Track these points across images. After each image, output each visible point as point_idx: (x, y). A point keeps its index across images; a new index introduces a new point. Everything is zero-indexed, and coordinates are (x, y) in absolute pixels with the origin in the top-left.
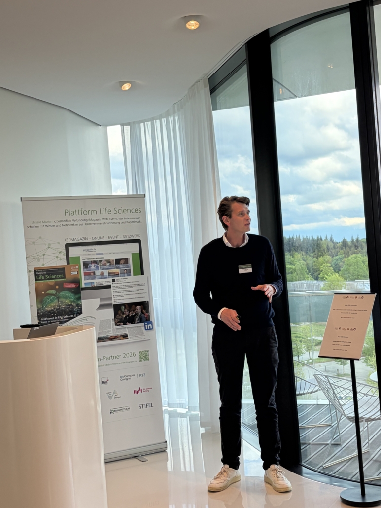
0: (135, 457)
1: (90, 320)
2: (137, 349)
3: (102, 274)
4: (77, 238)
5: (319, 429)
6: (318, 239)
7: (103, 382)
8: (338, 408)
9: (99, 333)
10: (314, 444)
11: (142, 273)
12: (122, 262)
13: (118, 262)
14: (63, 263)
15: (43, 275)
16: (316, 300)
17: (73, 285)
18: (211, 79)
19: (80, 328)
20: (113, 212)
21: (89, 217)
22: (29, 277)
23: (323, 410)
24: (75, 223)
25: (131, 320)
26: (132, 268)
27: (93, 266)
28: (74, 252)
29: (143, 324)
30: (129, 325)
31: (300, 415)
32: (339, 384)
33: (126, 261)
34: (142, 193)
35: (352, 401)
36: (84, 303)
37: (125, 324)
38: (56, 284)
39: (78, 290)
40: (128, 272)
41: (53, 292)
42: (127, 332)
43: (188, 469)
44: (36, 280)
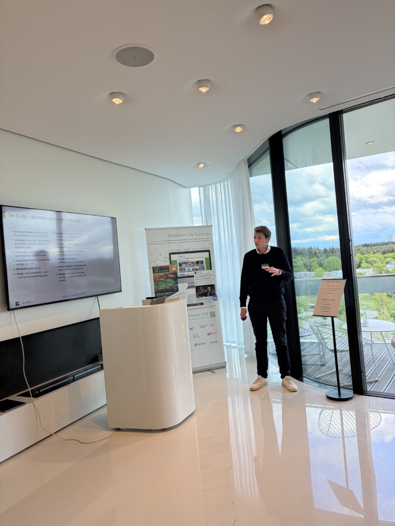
0: (208, 370)
1: (183, 294)
2: (209, 311)
3: (189, 269)
4: (175, 250)
5: (313, 356)
6: (310, 248)
7: (191, 329)
8: (324, 344)
9: (188, 302)
10: (310, 365)
11: (211, 269)
12: (200, 263)
13: (197, 262)
14: (168, 264)
15: (158, 270)
16: (311, 283)
17: (173, 276)
18: (249, 160)
19: (177, 299)
20: (195, 235)
21: (181, 238)
22: (150, 271)
23: (315, 345)
24: (174, 242)
25: (205, 295)
26: (205, 266)
27: (184, 265)
28: (174, 257)
29: (212, 297)
30: (204, 297)
31: (302, 348)
32: (325, 331)
33: (202, 262)
34: (210, 224)
35: (333, 340)
36: (180, 285)
37: (202, 297)
38: (164, 275)
39: (176, 278)
40: (203, 268)
41: (163, 279)
42: (203, 301)
43: (238, 378)
44: (154, 273)
